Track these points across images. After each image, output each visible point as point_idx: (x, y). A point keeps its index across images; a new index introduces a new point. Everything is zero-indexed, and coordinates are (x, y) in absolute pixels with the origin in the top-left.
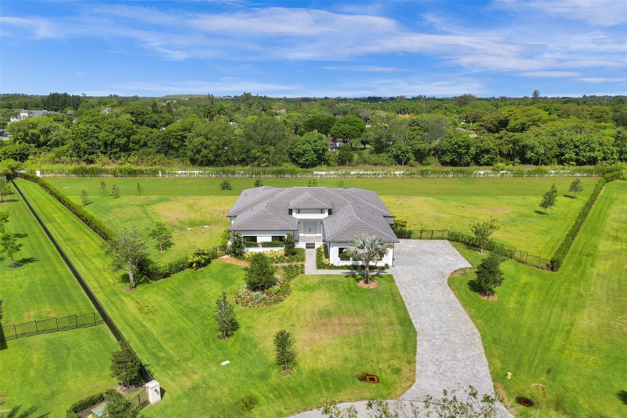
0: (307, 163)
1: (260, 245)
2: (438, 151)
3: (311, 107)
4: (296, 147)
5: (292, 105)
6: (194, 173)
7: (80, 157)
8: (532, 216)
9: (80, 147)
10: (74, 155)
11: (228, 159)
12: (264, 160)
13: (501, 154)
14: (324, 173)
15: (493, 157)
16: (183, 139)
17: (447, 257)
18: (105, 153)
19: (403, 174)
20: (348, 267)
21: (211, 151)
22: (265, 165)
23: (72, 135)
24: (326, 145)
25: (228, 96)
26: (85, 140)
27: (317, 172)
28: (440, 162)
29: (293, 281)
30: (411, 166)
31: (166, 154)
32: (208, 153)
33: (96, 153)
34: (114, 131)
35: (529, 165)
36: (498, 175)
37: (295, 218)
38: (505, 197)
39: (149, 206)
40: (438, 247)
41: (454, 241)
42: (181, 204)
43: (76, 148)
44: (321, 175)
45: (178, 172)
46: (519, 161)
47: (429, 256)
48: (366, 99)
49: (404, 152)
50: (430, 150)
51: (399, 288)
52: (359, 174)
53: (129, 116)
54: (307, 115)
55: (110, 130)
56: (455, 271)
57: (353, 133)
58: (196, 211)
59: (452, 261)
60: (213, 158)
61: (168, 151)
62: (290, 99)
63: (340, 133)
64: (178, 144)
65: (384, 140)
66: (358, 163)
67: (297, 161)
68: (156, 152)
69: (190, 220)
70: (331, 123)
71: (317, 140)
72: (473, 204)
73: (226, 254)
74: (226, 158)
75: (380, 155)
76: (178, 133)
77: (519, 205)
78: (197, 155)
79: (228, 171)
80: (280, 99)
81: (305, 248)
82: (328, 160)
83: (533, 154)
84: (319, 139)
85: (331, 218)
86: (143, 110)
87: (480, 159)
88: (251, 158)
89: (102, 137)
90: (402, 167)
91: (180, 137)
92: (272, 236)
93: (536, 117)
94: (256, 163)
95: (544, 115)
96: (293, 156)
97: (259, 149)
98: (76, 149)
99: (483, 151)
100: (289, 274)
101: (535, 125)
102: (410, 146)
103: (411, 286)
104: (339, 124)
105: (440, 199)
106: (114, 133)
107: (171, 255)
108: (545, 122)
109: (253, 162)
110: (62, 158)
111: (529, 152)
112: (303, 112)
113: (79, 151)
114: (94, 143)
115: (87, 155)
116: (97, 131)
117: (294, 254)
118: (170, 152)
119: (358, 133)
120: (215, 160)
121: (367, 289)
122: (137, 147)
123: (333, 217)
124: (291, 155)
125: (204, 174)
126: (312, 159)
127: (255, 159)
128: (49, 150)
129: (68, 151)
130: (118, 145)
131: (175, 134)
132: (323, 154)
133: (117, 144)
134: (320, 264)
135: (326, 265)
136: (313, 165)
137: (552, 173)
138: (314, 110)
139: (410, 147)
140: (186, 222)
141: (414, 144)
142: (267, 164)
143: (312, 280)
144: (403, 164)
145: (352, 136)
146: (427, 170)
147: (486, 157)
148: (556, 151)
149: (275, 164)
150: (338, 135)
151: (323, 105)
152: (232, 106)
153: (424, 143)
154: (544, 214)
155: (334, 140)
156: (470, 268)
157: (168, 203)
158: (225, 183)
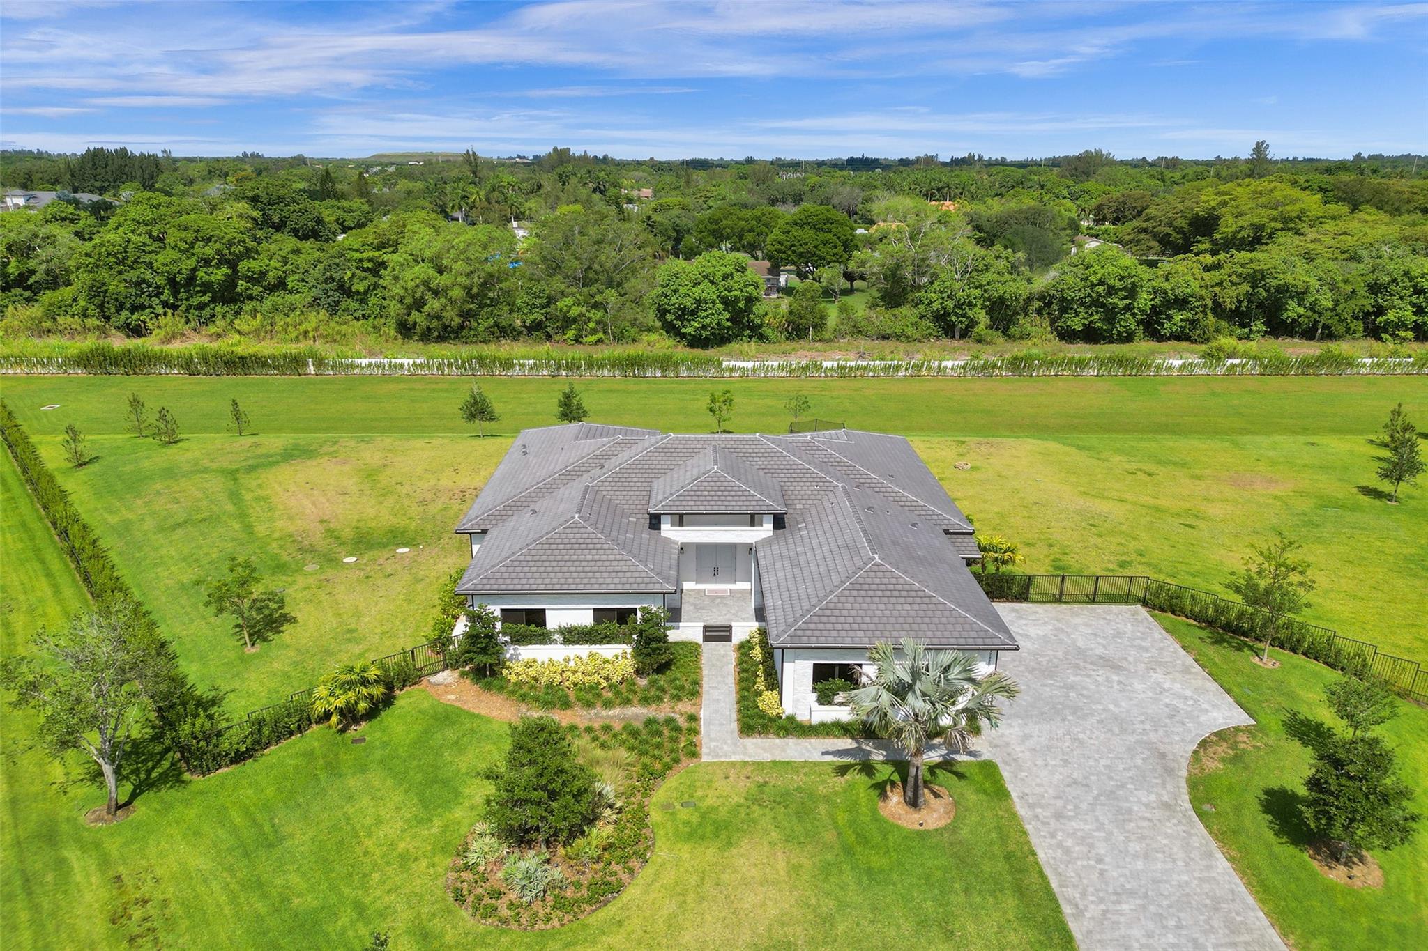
0: (704, 334)
1: (556, 636)
2: (1049, 304)
3: (714, 182)
4: (676, 291)
5: (669, 178)
6: (402, 366)
7: (108, 318)
8: (1356, 508)
9: (106, 291)
10: (89, 312)
11: (496, 324)
12: (592, 325)
13: (1218, 309)
14: (750, 365)
15: (1196, 317)
16: (377, 268)
17: (1158, 676)
18: (174, 308)
19: (964, 367)
20: (844, 729)
21: (452, 302)
22: (593, 338)
23: (83, 260)
24: (757, 287)
25: (519, 157)
26: (120, 273)
27: (732, 363)
28: (1056, 330)
29: (662, 793)
30: (979, 341)
31: (333, 310)
32: (444, 308)
33: (150, 306)
34: (193, 248)
35: (1289, 340)
36: (1220, 370)
37: (668, 541)
38: (1258, 438)
39: (253, 474)
40: (1118, 634)
41: (1163, 610)
42: (347, 468)
43: (97, 291)
44: (744, 371)
45: (358, 361)
46: (1264, 328)
47: (1101, 674)
48: (843, 164)
49: (963, 304)
50: (1029, 300)
51: (1029, 827)
52: (844, 368)
53: (243, 207)
54: (705, 202)
55: (183, 246)
56: (1204, 744)
57: (822, 251)
58: (384, 493)
59: (1180, 696)
60: (457, 321)
61: (339, 302)
62: (664, 163)
63: (789, 252)
64: (366, 283)
65: (908, 273)
66: (838, 334)
67: (679, 329)
68: (311, 305)
69: (361, 524)
70: (766, 225)
71: (732, 274)
72: (1175, 464)
73: (446, 667)
74: (491, 322)
75: (896, 311)
76: (365, 255)
77: (1306, 466)
78: (414, 313)
79: (494, 360)
80: (639, 164)
81: (699, 640)
82: (760, 326)
83: (1301, 310)
84: (738, 271)
85: (782, 541)
86: (283, 192)
87: (1162, 324)
88: (557, 319)
89: (163, 265)
90: (956, 343)
91: (370, 265)
92: (595, 610)
93: (1293, 210)
94: (571, 333)
95: (1312, 202)
96: (669, 317)
97: (578, 296)
98: (94, 296)
99: (1169, 301)
100: (646, 760)
101: (1289, 230)
102: (977, 288)
103: (1070, 819)
104: (788, 228)
105: (1078, 447)
106: (194, 254)
107: (276, 665)
108: (1317, 222)
109: (563, 329)
110: (60, 320)
111: (1292, 304)
112: (694, 194)
113: (103, 302)
114: (144, 281)
115: (125, 313)
116: (152, 248)
117: (662, 668)
118: (343, 305)
119: (835, 251)
120: (462, 327)
121: (918, 833)
122: (256, 290)
123: (790, 541)
124: (662, 312)
125: (429, 368)
126: (718, 324)
127: (568, 322)
128: (28, 300)
129: (75, 300)
130: (207, 287)
131: (357, 255)
132: (748, 309)
133: (203, 284)
134: (751, 717)
135: (772, 719)
136: (719, 339)
137: (1364, 366)
138: (722, 191)
139: (978, 291)
140: (347, 533)
141: (988, 284)
142: (600, 335)
143: (723, 787)
144: (957, 336)
145: (821, 258)
146: (1030, 358)
147: (1178, 317)
148: (1366, 301)
149: (619, 338)
150: (784, 256)
151: (743, 177)
152: (523, 180)
153: (1014, 280)
154: (1389, 497)
155: (775, 270)
156: (1247, 729)
157: (309, 463)
158: (476, 403)
